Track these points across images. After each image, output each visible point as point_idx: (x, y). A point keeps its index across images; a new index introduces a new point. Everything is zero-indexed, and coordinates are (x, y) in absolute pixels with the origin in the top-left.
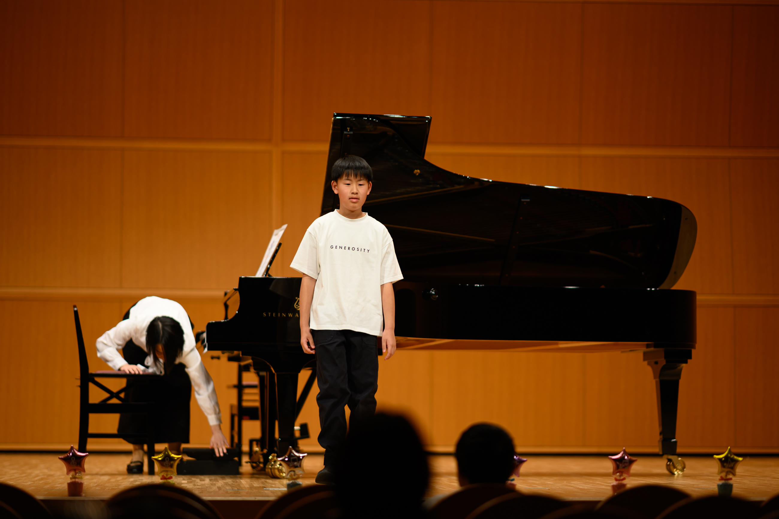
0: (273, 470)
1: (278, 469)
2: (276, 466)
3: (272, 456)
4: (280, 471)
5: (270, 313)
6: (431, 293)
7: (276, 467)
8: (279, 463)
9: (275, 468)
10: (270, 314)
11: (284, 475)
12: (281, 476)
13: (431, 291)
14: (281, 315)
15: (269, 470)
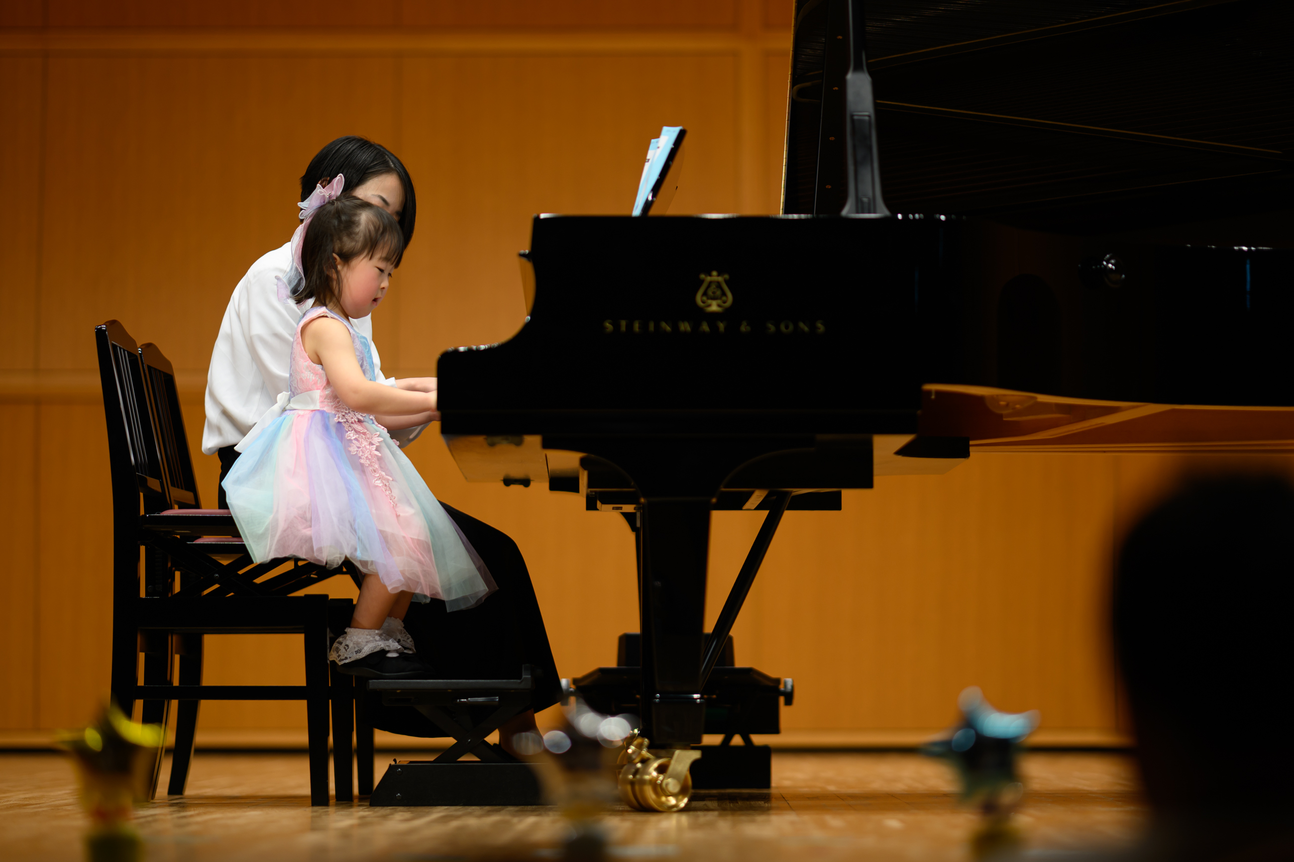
0: (637, 788)
1: (654, 783)
2: (650, 774)
3: (635, 747)
4: (659, 789)
5: (623, 323)
6: (1106, 267)
7: (647, 777)
8: (655, 765)
9: (643, 782)
10: (627, 326)
11: (672, 801)
12: (662, 804)
13: (1105, 263)
14: (657, 326)
15: (629, 788)
